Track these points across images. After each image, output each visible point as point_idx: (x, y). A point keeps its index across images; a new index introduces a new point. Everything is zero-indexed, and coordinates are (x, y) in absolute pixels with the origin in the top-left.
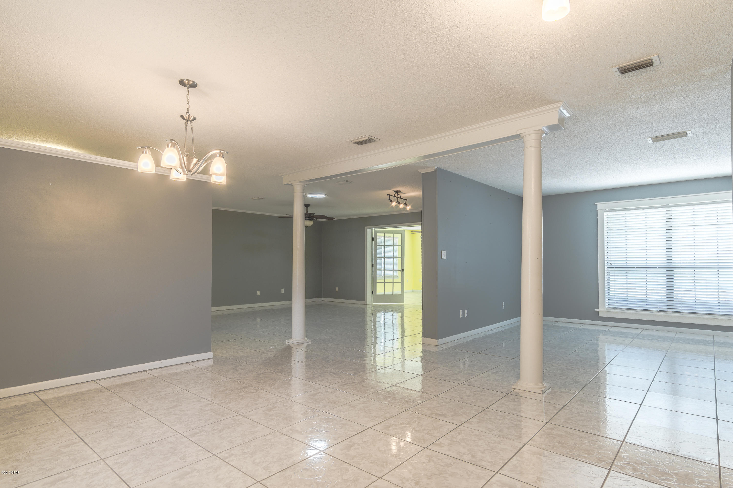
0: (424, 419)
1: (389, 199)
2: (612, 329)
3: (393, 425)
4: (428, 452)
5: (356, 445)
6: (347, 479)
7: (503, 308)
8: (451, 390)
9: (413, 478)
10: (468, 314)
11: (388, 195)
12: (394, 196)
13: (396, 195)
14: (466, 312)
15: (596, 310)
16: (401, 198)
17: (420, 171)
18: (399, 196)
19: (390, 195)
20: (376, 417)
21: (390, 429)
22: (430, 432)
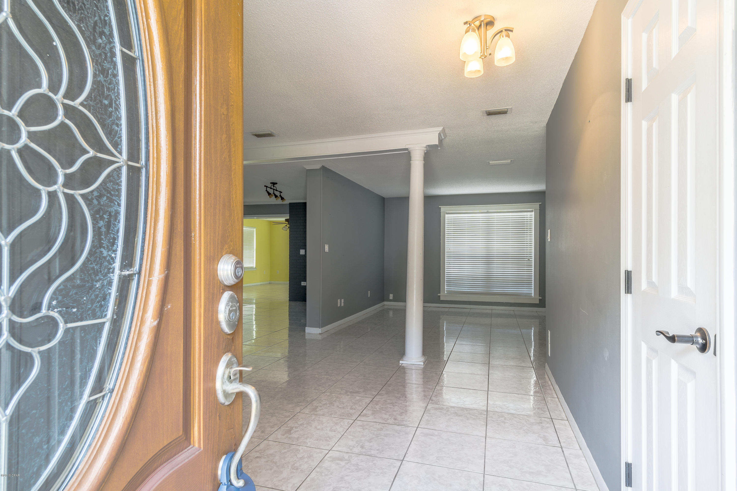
0: (341, 397)
1: (266, 191)
2: (451, 310)
3: (318, 406)
4: (359, 423)
5: (294, 428)
6: (302, 457)
7: (369, 296)
8: (353, 371)
9: (357, 445)
10: (344, 303)
11: (265, 186)
12: (271, 188)
13: (272, 187)
14: (343, 300)
15: (438, 295)
16: (276, 190)
17: (305, 167)
18: (275, 188)
19: (267, 187)
20: (299, 402)
21: (317, 410)
22: (353, 407)
